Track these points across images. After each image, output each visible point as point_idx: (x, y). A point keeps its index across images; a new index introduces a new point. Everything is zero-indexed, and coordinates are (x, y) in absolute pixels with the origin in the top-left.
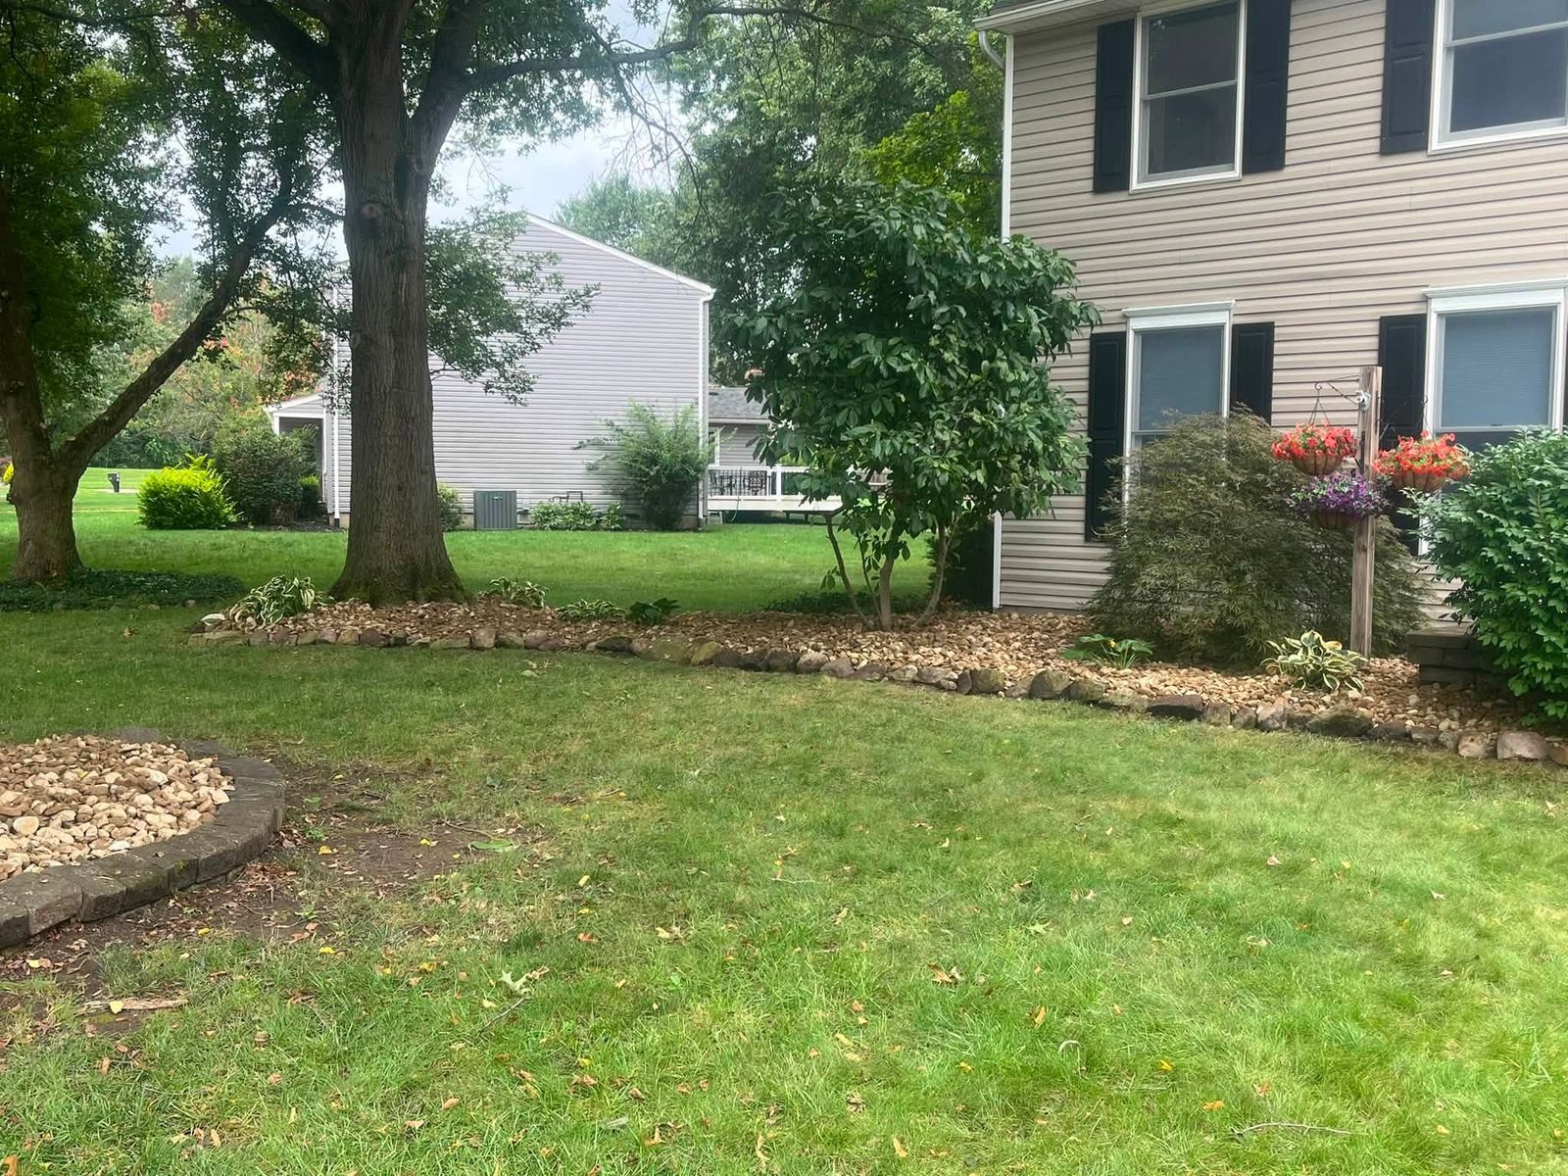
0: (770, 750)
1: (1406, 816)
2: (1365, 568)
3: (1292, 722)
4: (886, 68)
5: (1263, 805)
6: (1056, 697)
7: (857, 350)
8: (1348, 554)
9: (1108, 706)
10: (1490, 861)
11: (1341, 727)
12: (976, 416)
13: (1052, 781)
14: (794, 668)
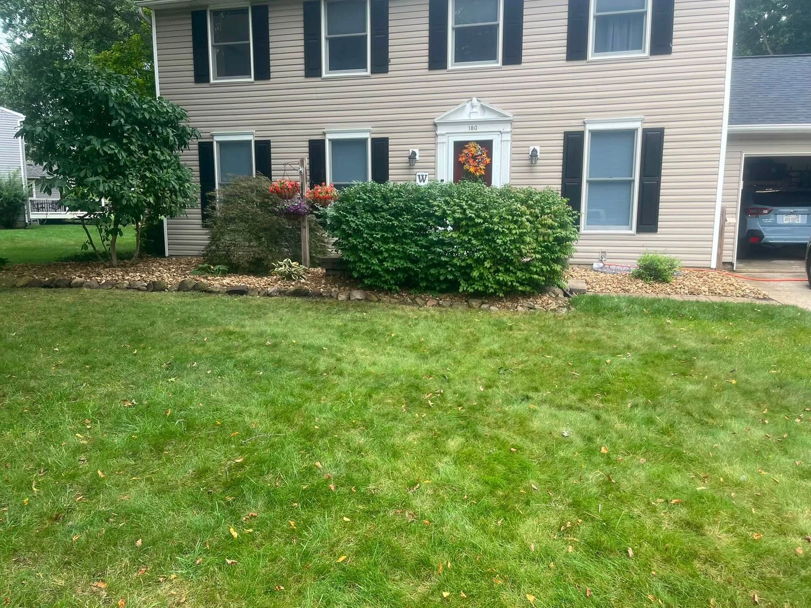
0: (54, 321)
1: (317, 322)
2: (306, 234)
3: (281, 293)
4: (102, 20)
5: (267, 324)
6: (189, 290)
7: (88, 143)
8: (300, 229)
9: (211, 292)
10: (343, 334)
11: (298, 293)
12: (148, 174)
13: (184, 323)
14: (70, 285)
